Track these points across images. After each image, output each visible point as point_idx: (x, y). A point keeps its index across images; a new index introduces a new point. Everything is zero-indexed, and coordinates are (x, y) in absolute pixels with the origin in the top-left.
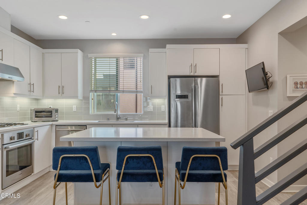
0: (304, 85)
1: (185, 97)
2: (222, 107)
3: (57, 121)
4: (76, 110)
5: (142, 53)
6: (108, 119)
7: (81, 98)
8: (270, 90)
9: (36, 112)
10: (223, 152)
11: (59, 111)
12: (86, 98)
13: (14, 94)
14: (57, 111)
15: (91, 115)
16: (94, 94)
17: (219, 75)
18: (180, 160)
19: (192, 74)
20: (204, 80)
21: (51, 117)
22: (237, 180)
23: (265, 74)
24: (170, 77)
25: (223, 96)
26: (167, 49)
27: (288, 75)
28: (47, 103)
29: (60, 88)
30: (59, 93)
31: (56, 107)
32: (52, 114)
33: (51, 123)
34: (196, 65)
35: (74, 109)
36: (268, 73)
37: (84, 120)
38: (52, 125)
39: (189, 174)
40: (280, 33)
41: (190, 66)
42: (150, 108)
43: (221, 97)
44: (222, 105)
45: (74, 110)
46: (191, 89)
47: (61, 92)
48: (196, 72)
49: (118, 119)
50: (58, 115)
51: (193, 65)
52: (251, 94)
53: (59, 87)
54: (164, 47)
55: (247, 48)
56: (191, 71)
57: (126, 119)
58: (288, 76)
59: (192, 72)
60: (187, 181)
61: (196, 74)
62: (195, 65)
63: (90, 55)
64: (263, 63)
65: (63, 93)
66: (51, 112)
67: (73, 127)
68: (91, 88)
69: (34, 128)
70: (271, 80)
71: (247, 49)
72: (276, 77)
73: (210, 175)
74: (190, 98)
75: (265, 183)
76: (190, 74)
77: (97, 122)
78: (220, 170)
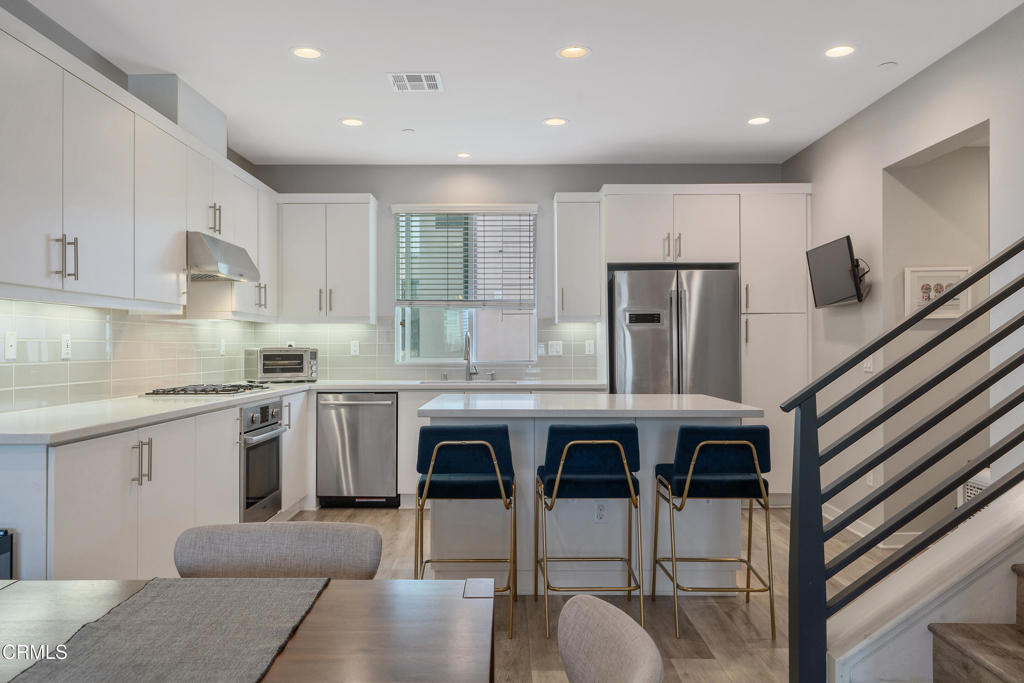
0: (933, 291)
1: (654, 318)
2: (746, 346)
3: (314, 381)
4: (357, 354)
5: (534, 202)
6: (445, 377)
7: (373, 321)
8: (865, 305)
9: (267, 357)
10: (760, 436)
11: (319, 355)
12: (385, 321)
13: (234, 313)
14: (314, 355)
15: (397, 366)
16: (403, 310)
17: (738, 261)
18: (671, 460)
19: (670, 260)
20: (698, 274)
21: (300, 370)
22: (788, 528)
23: (855, 264)
24: (613, 268)
25: (749, 316)
26: (606, 195)
27: (906, 269)
28: (282, 335)
29: (324, 295)
30: (320, 309)
31: (311, 345)
32: (302, 363)
33: (306, 386)
34: (679, 237)
35: (355, 350)
36: (860, 262)
37: (381, 379)
38: (308, 391)
39: (692, 482)
40: (885, 169)
41: (664, 240)
42: (556, 348)
43: (743, 318)
44: (747, 341)
45: (352, 353)
46: (669, 299)
47: (326, 305)
48: (679, 255)
49: (470, 375)
50: (316, 365)
51: (671, 236)
52: (821, 311)
53: (321, 292)
54: (597, 189)
55: (811, 195)
56: (667, 252)
57: (493, 377)
58: (908, 271)
59: (669, 255)
60: (689, 496)
61: (680, 260)
62: (677, 236)
63: (396, 208)
64: (848, 238)
65: (331, 309)
66: (300, 357)
67: (341, 396)
68: (398, 295)
69: (281, 397)
70: (867, 278)
71: (809, 197)
72: (879, 272)
73: (734, 483)
74: (665, 321)
75: (855, 532)
76: (664, 258)
77: (418, 382)
78: (755, 471)
